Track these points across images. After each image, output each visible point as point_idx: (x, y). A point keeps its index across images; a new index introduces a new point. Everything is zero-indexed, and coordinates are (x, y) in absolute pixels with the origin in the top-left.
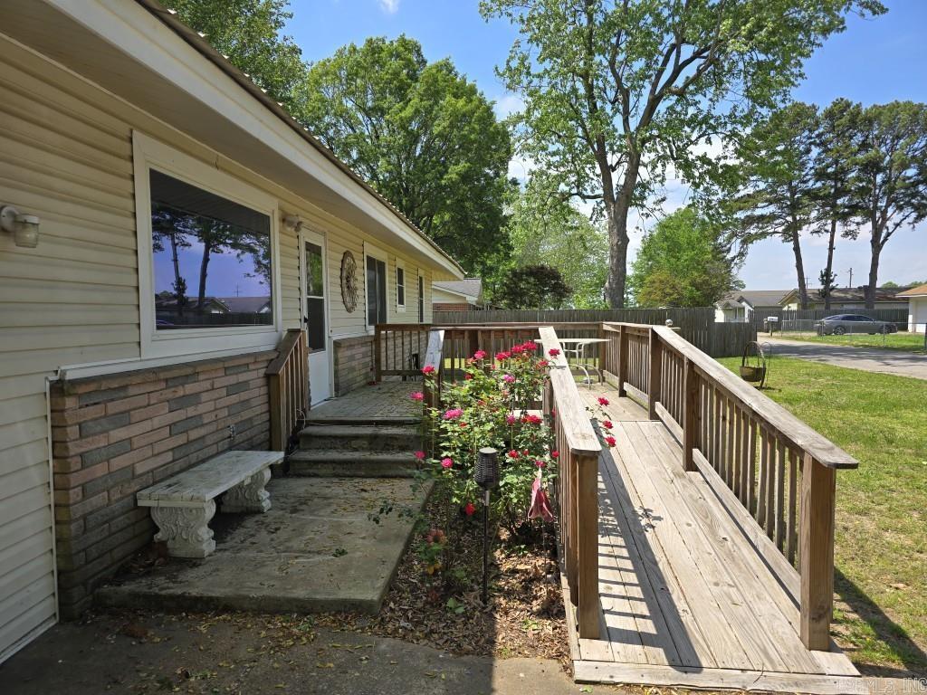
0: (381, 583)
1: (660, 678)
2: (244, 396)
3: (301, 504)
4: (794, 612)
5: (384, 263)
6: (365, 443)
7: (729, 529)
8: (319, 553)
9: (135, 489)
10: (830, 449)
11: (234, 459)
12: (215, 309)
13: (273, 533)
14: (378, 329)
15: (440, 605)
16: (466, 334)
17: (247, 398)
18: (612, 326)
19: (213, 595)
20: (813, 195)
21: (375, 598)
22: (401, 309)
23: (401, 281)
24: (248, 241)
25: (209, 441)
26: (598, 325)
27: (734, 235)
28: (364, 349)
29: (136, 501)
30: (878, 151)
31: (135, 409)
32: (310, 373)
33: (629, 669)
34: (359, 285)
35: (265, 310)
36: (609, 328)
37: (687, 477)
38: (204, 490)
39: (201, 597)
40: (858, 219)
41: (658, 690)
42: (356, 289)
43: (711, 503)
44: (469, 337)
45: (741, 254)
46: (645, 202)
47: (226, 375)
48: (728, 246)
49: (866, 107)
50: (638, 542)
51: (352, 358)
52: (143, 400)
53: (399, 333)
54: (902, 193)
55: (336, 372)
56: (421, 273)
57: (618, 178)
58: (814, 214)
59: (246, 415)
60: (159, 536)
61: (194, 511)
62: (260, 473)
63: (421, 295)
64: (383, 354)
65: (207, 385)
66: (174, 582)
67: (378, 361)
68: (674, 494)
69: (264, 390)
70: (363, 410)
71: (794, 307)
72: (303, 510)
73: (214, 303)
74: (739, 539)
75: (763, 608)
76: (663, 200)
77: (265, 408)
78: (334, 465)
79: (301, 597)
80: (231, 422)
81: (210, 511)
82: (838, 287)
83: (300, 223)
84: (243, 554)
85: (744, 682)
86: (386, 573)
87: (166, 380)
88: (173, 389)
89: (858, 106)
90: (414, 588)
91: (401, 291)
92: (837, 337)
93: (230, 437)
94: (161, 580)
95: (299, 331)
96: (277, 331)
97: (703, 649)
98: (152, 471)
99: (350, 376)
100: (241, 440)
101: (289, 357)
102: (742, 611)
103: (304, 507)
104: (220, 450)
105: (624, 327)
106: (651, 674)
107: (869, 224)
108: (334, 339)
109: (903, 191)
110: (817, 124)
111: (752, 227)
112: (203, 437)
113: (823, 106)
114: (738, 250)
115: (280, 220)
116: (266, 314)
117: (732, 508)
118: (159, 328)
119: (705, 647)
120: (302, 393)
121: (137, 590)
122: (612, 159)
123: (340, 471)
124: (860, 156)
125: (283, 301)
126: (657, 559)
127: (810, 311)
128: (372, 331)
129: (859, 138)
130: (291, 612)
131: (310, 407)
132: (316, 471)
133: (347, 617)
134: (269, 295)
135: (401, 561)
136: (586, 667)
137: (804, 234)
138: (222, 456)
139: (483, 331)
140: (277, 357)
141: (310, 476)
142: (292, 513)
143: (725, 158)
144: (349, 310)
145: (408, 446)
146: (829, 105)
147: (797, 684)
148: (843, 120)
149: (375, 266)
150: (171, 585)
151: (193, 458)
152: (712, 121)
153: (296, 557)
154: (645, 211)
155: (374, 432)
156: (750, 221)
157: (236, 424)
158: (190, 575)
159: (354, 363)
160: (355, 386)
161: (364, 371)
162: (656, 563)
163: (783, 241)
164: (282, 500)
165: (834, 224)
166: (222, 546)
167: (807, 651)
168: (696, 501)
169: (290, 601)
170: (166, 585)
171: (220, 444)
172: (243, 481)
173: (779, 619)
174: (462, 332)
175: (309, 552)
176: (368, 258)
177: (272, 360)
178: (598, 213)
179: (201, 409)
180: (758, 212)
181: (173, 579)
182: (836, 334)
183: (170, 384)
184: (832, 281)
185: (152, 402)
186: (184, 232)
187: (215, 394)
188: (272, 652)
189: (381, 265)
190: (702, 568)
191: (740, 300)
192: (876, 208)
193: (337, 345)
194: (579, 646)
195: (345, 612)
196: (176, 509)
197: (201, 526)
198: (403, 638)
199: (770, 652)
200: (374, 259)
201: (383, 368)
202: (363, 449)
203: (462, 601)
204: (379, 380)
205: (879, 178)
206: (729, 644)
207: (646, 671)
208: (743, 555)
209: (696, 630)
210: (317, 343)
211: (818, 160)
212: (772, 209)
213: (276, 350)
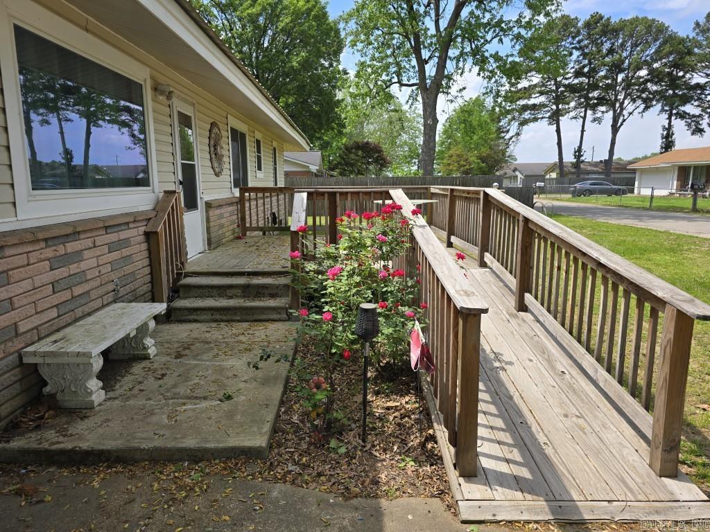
0: (267, 428)
1: (538, 514)
2: (125, 252)
3: (185, 349)
4: (637, 440)
5: (245, 134)
6: (239, 292)
7: (564, 362)
8: (205, 398)
9: (20, 347)
10: (691, 301)
11: (119, 311)
12: (99, 175)
13: (160, 379)
14: (243, 191)
15: (323, 446)
16: (326, 195)
17: (128, 254)
18: (439, 189)
19: (104, 448)
20: (572, 89)
21: (264, 445)
22: (260, 174)
23: (259, 151)
24: (123, 118)
25: (93, 295)
26: (427, 188)
27: (514, 118)
28: (231, 208)
29: (20, 358)
30: (621, 56)
31: (13, 269)
32: (185, 230)
33: (510, 506)
34: (225, 152)
35: (141, 176)
36: (437, 191)
37: (520, 317)
38: (90, 346)
39: (93, 451)
40: (603, 108)
41: (537, 525)
42: (223, 156)
43: (544, 340)
44: (329, 199)
45: (518, 134)
46: (449, 91)
47: (107, 234)
48: (508, 128)
49: (615, 20)
50: (491, 378)
51: (221, 216)
52: (22, 260)
53: (260, 195)
54: (636, 89)
55: (208, 229)
56: (275, 144)
57: (431, 70)
58: (572, 104)
59: (129, 269)
60: (47, 389)
61: (81, 366)
62: (146, 324)
63: (275, 164)
64: (247, 213)
65: (89, 243)
66: (64, 436)
67: (243, 219)
68: (512, 333)
69: (144, 246)
70: (234, 262)
71: (554, 175)
72: (186, 355)
73: (97, 169)
74: (575, 372)
75: (610, 436)
76: (464, 88)
77: (146, 262)
78: (212, 312)
79: (192, 447)
80: (114, 276)
81: (98, 364)
82: (586, 161)
83: (170, 93)
84: (131, 402)
85: (612, 513)
86: (271, 417)
87: (46, 240)
88: (55, 248)
89: (608, 19)
90: (297, 429)
91: (259, 159)
92: (586, 198)
93: (114, 291)
94: (51, 435)
95: (174, 192)
96: (154, 192)
97: (570, 481)
98: (36, 328)
99: (220, 232)
100: (125, 293)
101: (166, 216)
102: (593, 440)
103: (187, 352)
104: (105, 303)
105: (452, 190)
106: (529, 510)
107: (611, 113)
108: (206, 199)
109: (637, 87)
110: (578, 33)
111: (526, 113)
112: (88, 292)
113: (584, 18)
114: (515, 131)
115: (152, 89)
116: (142, 178)
117: (569, 346)
118: (33, 189)
119: (571, 479)
120: (178, 248)
121: (26, 446)
122: (425, 54)
123: (218, 317)
124: (607, 59)
125: (158, 165)
126: (512, 394)
127: (566, 179)
128: (237, 192)
129: (607, 46)
130: (183, 460)
131: (187, 259)
132: (195, 317)
133: (237, 464)
134: (146, 164)
135: (282, 403)
136: (470, 507)
137: (564, 120)
138: (107, 309)
139: (341, 194)
140: (156, 216)
141: (190, 321)
142: (177, 358)
143: (512, 55)
144: (217, 175)
145: (276, 294)
146: (588, 17)
147: (657, 512)
148: (597, 30)
149: (238, 138)
150: (61, 439)
151: (79, 312)
152: (503, 25)
153: (184, 404)
154: (450, 97)
155: (247, 282)
156: (525, 108)
157: (118, 278)
158: (80, 427)
159: (223, 221)
160: (224, 241)
161: (231, 227)
162: (511, 398)
163: (549, 124)
164: (166, 346)
165: (586, 112)
166: (111, 394)
167: (658, 478)
168: (532, 338)
169: (181, 450)
170: (56, 440)
171: (105, 297)
172: (129, 334)
173: (627, 448)
174: (323, 194)
175: (196, 398)
176: (232, 129)
177: (150, 219)
178: (413, 98)
179: (83, 265)
180: (532, 101)
181: (63, 432)
182: (585, 196)
183: (50, 243)
184: (582, 156)
185: (32, 262)
186: (68, 110)
187: (97, 252)
188: (166, 507)
189: (243, 136)
190: (551, 401)
191: (514, 171)
192: (616, 100)
193: (209, 205)
194: (460, 485)
195: (235, 458)
196: (63, 365)
197: (89, 378)
198: (293, 483)
199: (628, 481)
200: (237, 131)
201: (248, 225)
202: (237, 296)
203: (342, 441)
204: (244, 235)
205: (620, 77)
206: (591, 475)
207: (526, 507)
208: (581, 386)
209: (559, 462)
210: (191, 204)
211: (578, 61)
212: (542, 99)
213: (154, 209)
